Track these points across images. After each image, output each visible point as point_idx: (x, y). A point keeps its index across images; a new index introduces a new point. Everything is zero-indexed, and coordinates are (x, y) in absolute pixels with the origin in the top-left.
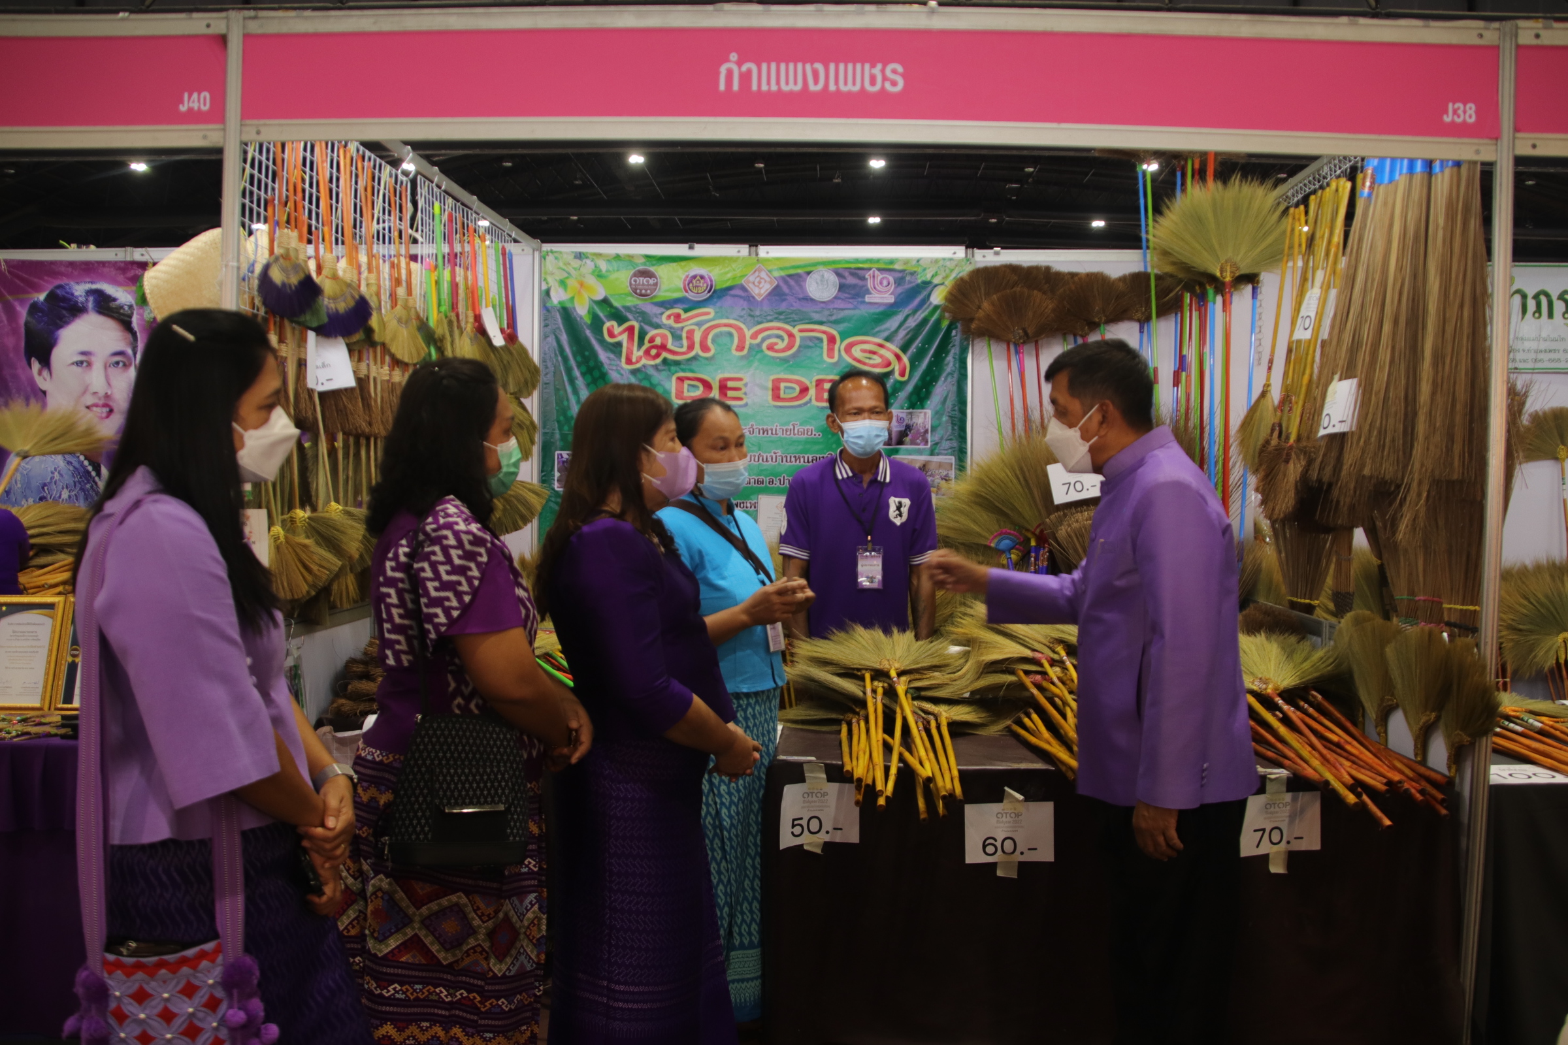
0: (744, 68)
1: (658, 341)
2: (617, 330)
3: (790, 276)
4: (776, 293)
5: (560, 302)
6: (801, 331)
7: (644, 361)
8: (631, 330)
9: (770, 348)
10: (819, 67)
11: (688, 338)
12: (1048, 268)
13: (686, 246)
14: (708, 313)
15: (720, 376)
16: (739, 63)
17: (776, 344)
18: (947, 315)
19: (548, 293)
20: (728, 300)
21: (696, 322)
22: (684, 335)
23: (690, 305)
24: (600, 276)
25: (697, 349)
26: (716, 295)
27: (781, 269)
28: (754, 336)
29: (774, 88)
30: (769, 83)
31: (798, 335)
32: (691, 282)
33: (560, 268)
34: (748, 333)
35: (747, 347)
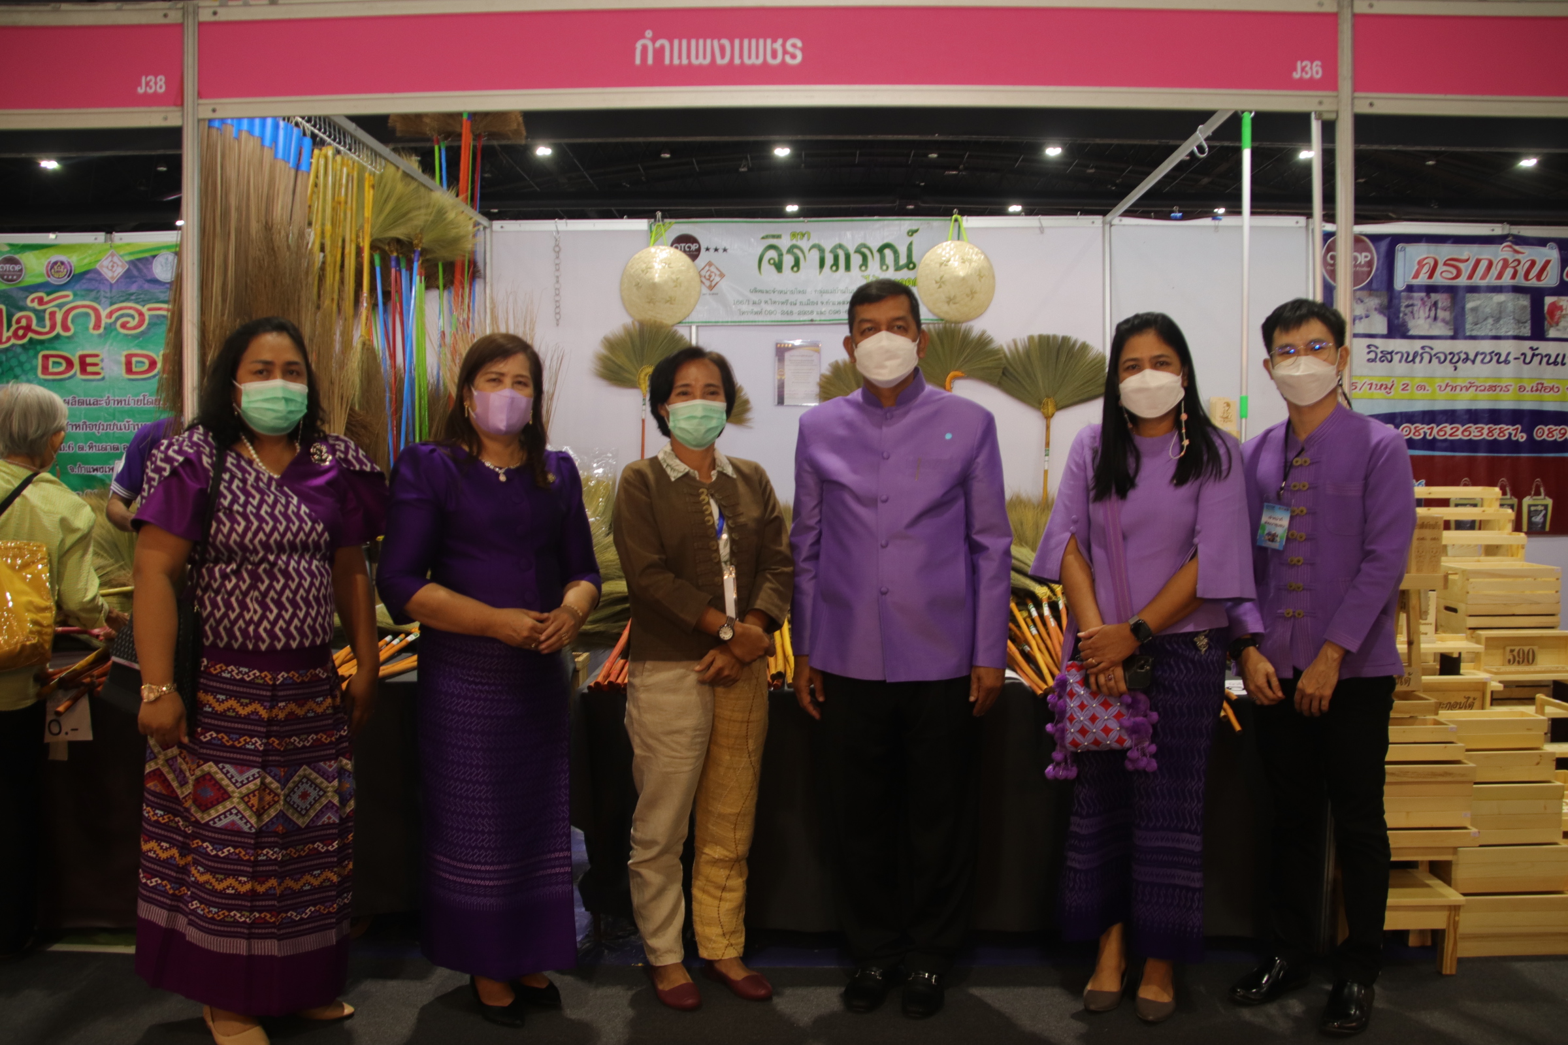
1: (24, 322)
3: (139, 260)
4: (127, 275)
6: (150, 310)
7: (13, 341)
9: (124, 326)
11: (50, 319)
14: (67, 296)
15: (81, 353)
17: (128, 322)
20: (84, 285)
21: (57, 304)
22: (47, 316)
23: (52, 289)
25: (59, 329)
26: (75, 279)
27: (131, 254)
28: (110, 315)
31: (147, 314)
32: (52, 267)
34: (104, 313)
35: (103, 325)
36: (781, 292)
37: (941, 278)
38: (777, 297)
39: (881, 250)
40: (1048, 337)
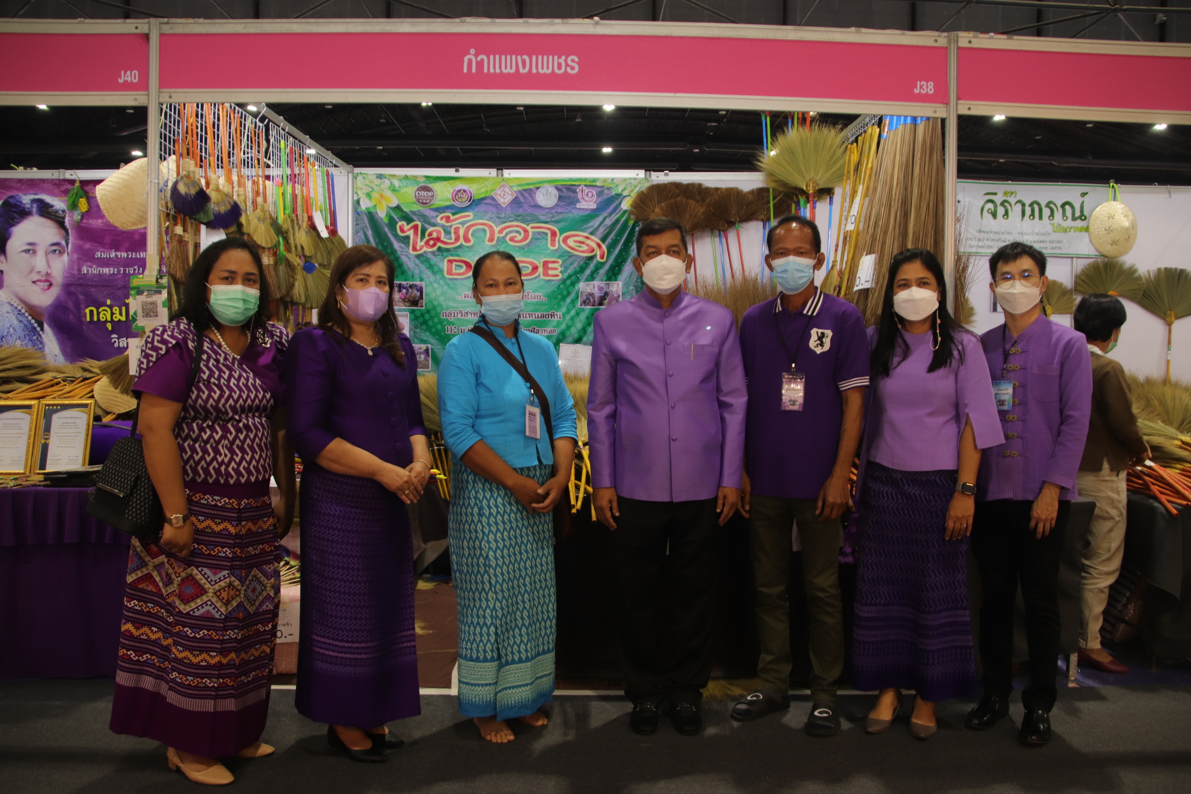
0: (479, 58)
1: (435, 235)
2: (406, 227)
3: (525, 190)
4: (516, 202)
5: (366, 208)
6: (533, 228)
7: (425, 249)
8: (416, 227)
9: (512, 239)
10: (526, 57)
11: (455, 233)
12: (700, 185)
13: (454, 170)
14: (469, 216)
16: (476, 56)
17: (516, 237)
18: (632, 216)
19: (358, 202)
20: (482, 207)
21: (459, 222)
22: (452, 231)
23: (457, 210)
24: (394, 190)
25: (461, 241)
26: (474, 203)
27: (519, 185)
28: (500, 232)
29: (498, 71)
30: (494, 68)
31: (531, 231)
32: (457, 194)
33: (366, 185)
34: (496, 230)
35: (496, 239)
36: (996, 233)
37: (1110, 227)
38: (992, 236)
39: (1063, 206)
40: (1171, 269)
